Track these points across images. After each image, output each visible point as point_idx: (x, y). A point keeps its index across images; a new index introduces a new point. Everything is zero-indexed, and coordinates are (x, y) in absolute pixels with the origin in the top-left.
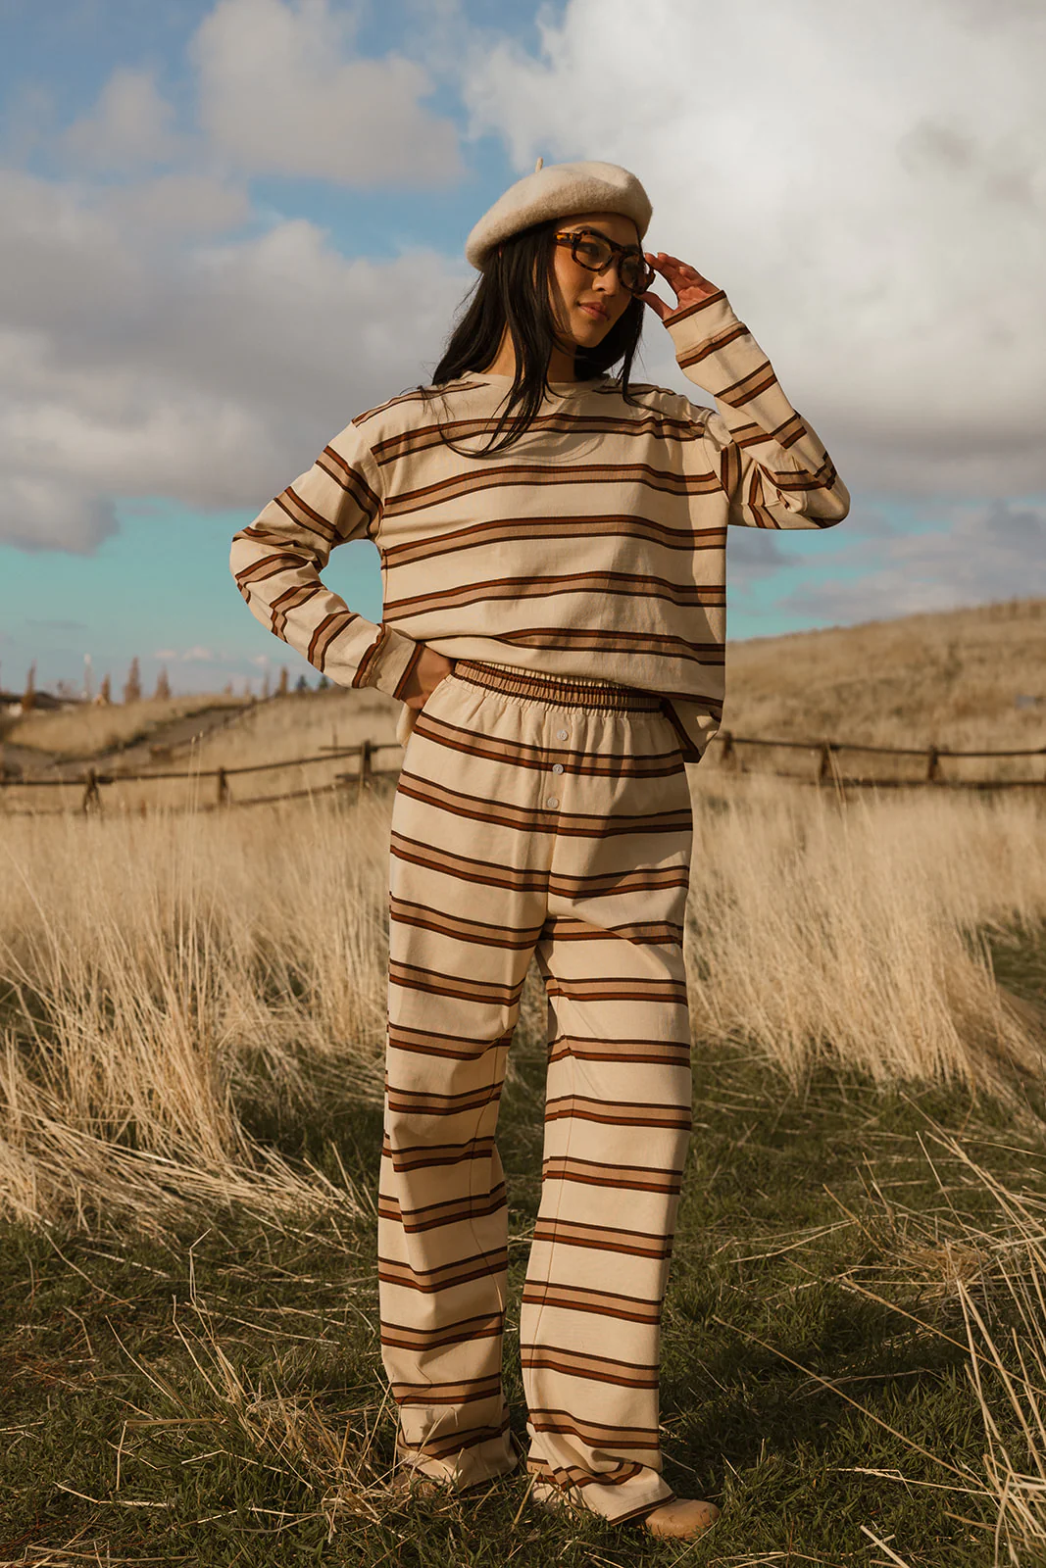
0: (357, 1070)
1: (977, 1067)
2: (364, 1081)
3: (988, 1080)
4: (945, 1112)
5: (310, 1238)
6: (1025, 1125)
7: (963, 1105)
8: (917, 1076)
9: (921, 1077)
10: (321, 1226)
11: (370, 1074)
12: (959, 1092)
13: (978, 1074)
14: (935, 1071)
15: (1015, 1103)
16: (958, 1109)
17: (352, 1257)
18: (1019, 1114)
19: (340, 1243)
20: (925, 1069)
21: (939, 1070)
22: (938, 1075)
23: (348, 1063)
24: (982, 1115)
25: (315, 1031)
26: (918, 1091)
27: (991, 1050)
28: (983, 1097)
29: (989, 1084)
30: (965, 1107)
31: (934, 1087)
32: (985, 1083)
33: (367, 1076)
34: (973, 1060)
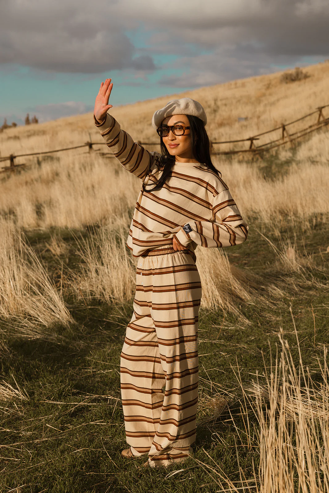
0: (18, 324)
1: (225, 302)
2: (21, 328)
3: (229, 306)
4: (216, 319)
5: (8, 410)
6: (241, 321)
7: (221, 316)
8: (206, 307)
9: (207, 308)
10: (11, 405)
11: (23, 325)
12: (220, 312)
13: (226, 304)
14: (212, 305)
15: (238, 314)
16: (220, 318)
17: (23, 416)
18: (240, 317)
19: (17, 411)
20: (208, 305)
21: (213, 304)
22: (213, 306)
23: (15, 321)
24: (228, 319)
25: (2, 310)
26: (207, 313)
27: (230, 292)
28: (228, 312)
29: (229, 307)
30: (222, 316)
31: (212, 311)
32: (228, 308)
33: (22, 325)
34: (224, 299)
